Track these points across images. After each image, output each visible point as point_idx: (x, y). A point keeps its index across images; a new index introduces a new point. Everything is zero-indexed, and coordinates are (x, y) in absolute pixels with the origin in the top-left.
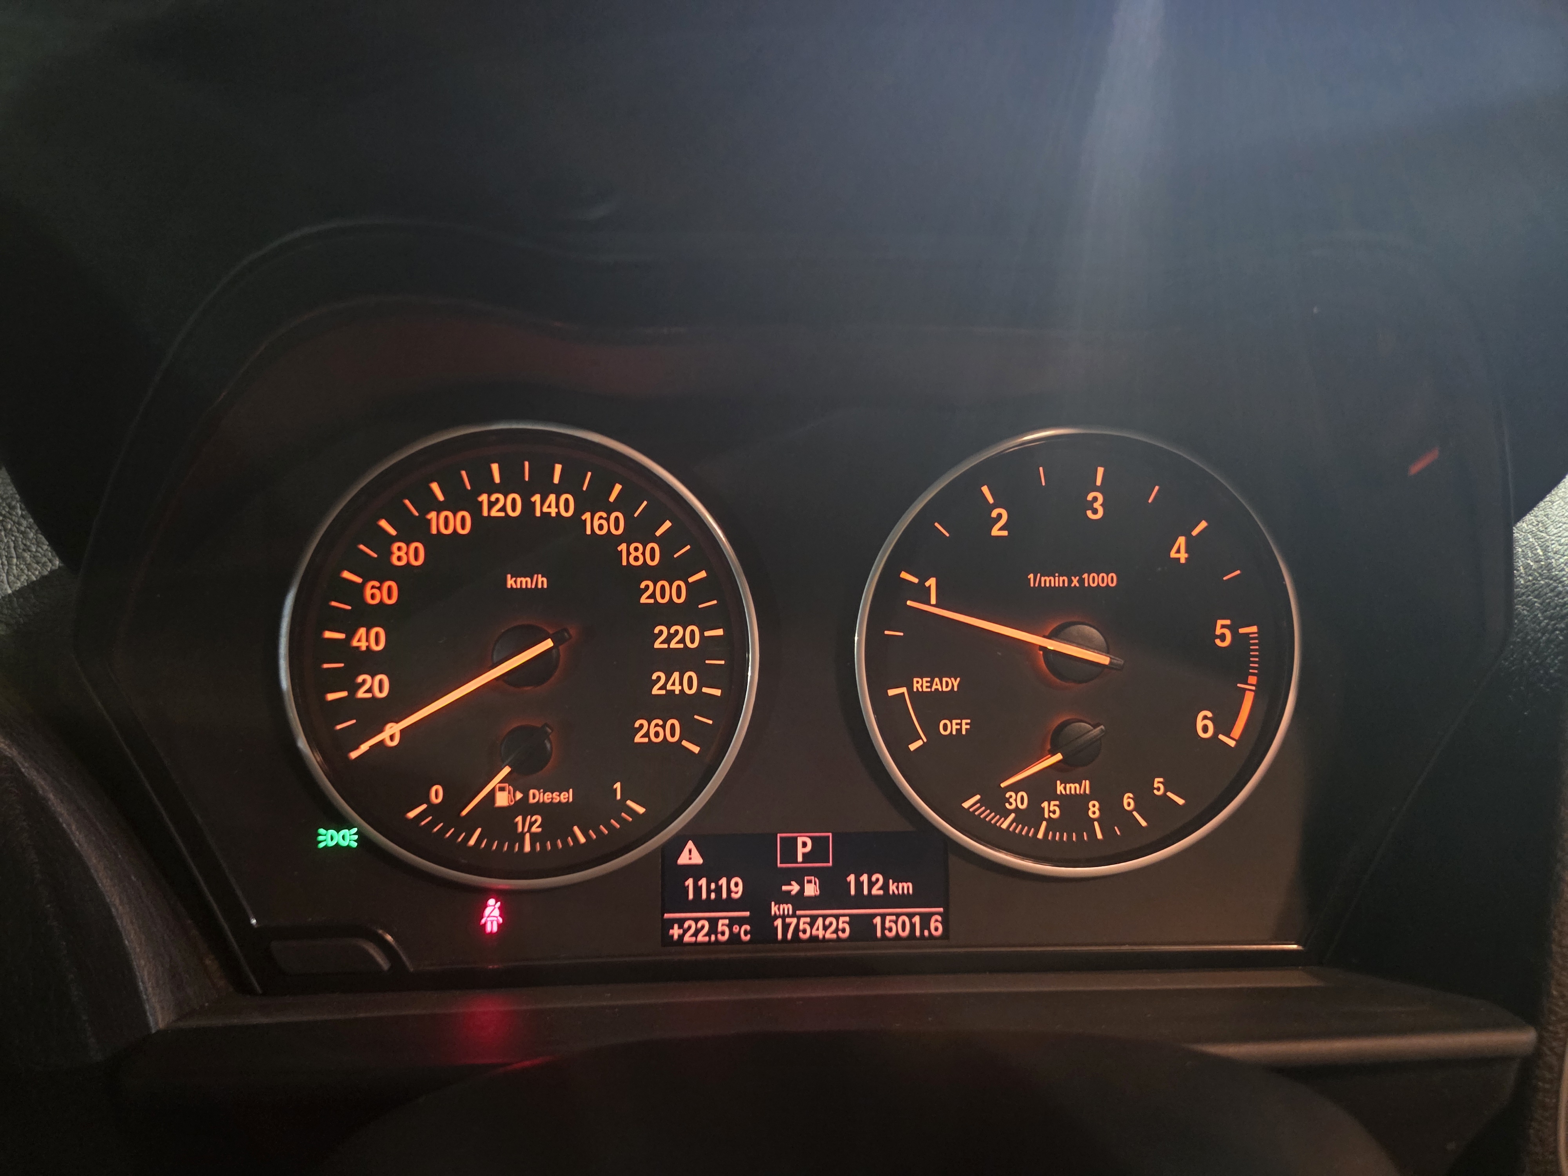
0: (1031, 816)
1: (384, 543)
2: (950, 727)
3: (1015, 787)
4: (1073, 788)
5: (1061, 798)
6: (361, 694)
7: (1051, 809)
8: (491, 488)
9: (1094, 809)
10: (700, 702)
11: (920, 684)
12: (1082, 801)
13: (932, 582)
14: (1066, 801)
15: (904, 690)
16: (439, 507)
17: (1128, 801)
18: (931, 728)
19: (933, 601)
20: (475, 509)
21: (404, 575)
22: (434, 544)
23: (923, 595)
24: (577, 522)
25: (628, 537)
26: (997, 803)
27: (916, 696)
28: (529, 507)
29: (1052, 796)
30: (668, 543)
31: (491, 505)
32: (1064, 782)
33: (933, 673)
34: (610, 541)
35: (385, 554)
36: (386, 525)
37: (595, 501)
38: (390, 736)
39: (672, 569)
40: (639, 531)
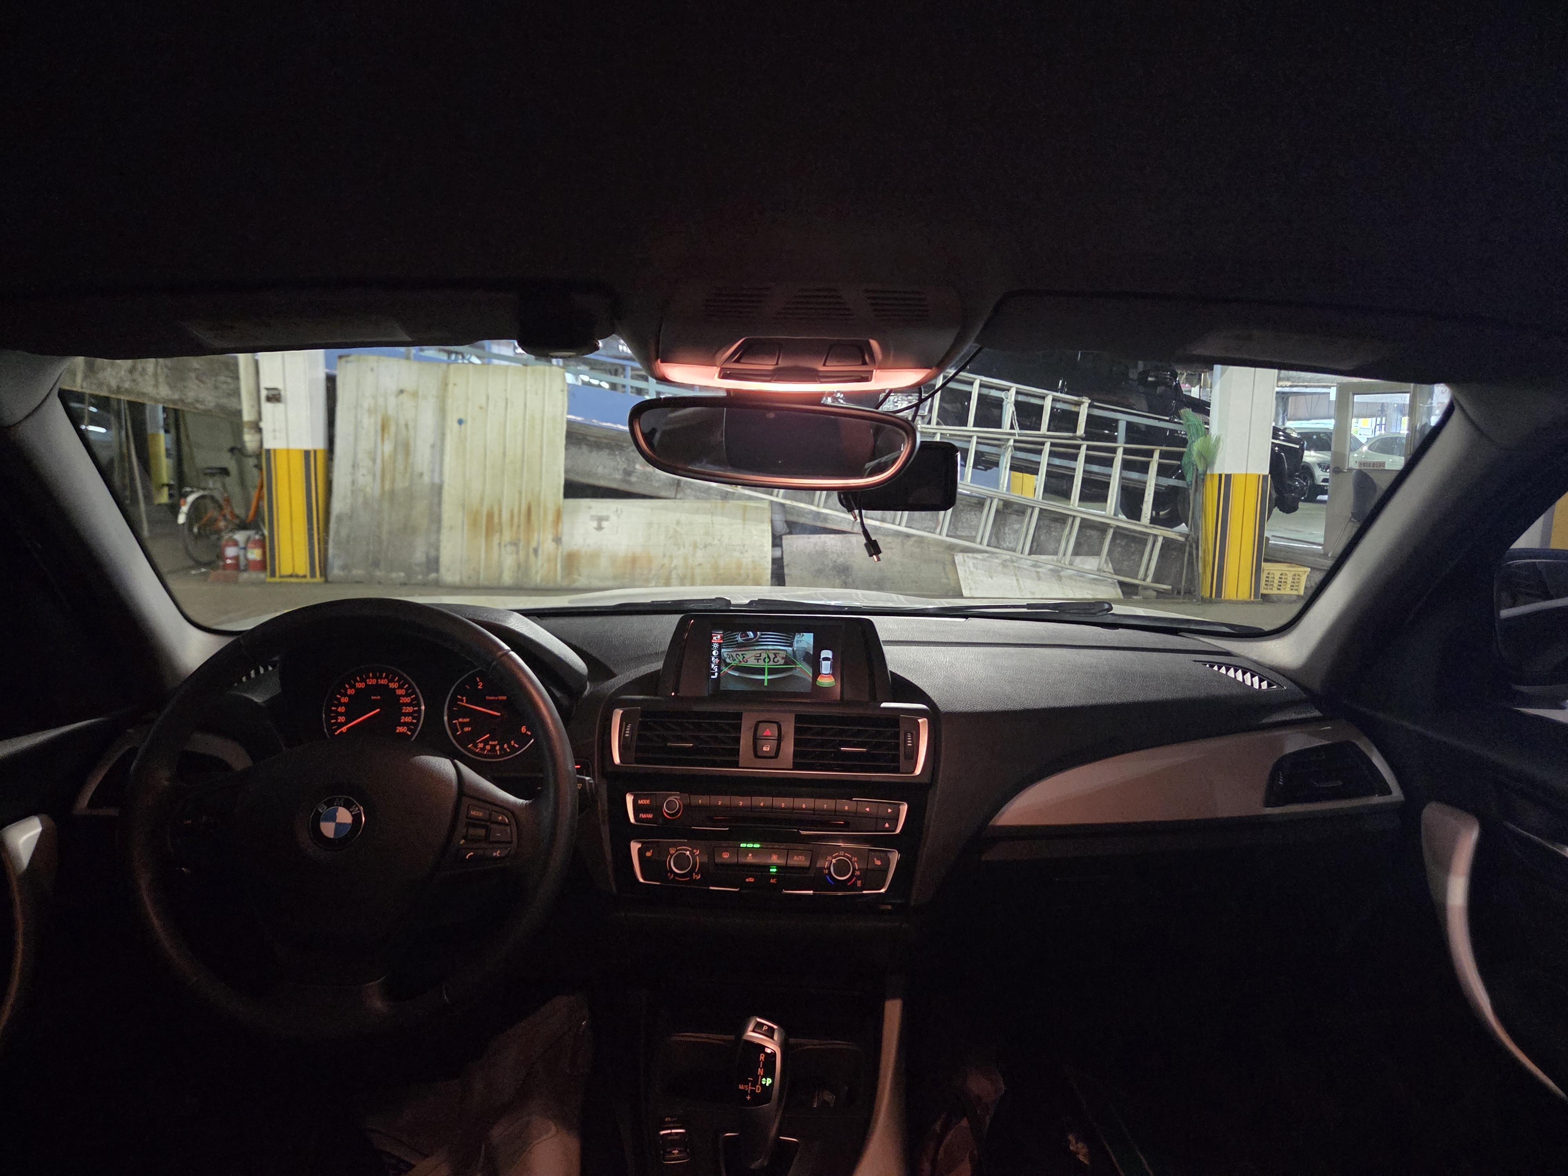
0: (483, 749)
1: (346, 690)
2: (466, 729)
3: (481, 742)
4: (493, 743)
5: (491, 745)
6: (339, 721)
7: (488, 747)
8: (369, 678)
9: (498, 748)
10: (412, 723)
11: (461, 720)
12: (495, 746)
13: (464, 698)
15: (456, 721)
16: (358, 682)
17: (505, 746)
18: (462, 729)
19: (465, 701)
20: (366, 682)
21: (350, 696)
22: (357, 690)
23: (462, 701)
24: (388, 685)
25: (398, 688)
26: (476, 746)
27: (459, 723)
28: (377, 682)
29: (488, 744)
30: (407, 690)
31: (369, 681)
32: (492, 741)
33: (464, 718)
34: (394, 689)
35: (346, 692)
36: (347, 686)
37: (391, 681)
38: (344, 729)
39: (407, 695)
40: (400, 687)
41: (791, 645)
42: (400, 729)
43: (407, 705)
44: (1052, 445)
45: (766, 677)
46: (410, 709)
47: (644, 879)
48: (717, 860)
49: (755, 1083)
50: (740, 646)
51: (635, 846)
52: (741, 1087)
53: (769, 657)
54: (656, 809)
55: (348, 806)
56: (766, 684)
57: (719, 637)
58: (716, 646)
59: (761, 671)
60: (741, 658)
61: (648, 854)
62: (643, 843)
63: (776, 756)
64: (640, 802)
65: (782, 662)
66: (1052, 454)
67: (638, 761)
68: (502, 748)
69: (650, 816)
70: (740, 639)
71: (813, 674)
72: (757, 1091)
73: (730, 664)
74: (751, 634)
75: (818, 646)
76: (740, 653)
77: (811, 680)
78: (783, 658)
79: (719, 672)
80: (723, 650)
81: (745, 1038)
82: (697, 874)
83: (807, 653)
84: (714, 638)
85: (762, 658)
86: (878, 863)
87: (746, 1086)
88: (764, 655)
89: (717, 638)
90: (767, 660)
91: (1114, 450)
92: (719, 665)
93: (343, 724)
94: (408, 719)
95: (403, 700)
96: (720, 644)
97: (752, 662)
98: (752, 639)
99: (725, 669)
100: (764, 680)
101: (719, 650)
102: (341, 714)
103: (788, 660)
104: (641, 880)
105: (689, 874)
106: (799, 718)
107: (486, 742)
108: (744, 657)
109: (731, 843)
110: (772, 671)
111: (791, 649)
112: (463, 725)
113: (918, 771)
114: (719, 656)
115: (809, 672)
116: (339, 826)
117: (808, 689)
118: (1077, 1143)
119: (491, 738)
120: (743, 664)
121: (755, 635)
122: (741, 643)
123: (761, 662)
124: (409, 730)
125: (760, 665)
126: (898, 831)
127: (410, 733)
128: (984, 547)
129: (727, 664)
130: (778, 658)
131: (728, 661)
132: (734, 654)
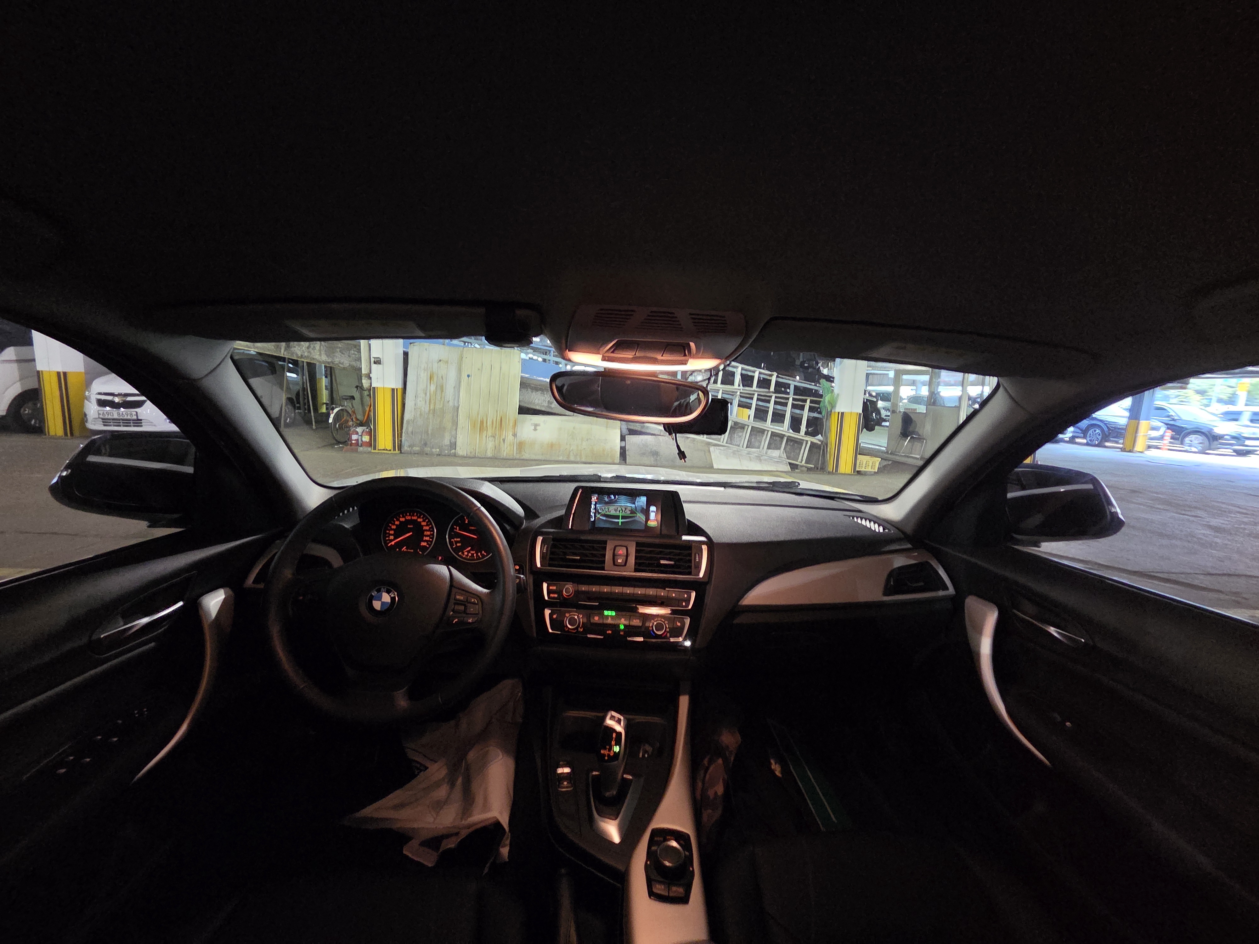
0: (467, 555)
1: (394, 521)
2: (458, 545)
3: (466, 552)
4: (473, 552)
6: (390, 538)
7: (470, 555)
8: (407, 516)
9: (475, 555)
10: (429, 541)
11: (455, 539)
12: (473, 554)
13: (458, 528)
14: (471, 554)
15: (453, 540)
16: (401, 518)
17: (479, 554)
18: (456, 544)
20: (405, 518)
21: (397, 525)
22: (400, 522)
23: (456, 529)
24: (417, 520)
25: (423, 522)
26: (463, 553)
27: (455, 541)
28: (412, 518)
29: (470, 553)
30: (427, 522)
31: (407, 518)
33: (457, 538)
34: (420, 522)
35: (395, 523)
36: (395, 519)
37: (419, 517)
38: (393, 543)
39: (427, 525)
40: (424, 521)
41: (634, 503)
42: (423, 544)
43: (427, 530)
44: (758, 395)
45: (620, 521)
46: (429, 533)
47: (552, 630)
48: (592, 621)
49: (611, 748)
50: (606, 503)
51: (547, 612)
52: (602, 752)
53: (622, 510)
54: (560, 592)
55: (388, 592)
56: (620, 524)
57: (595, 498)
58: (593, 503)
59: (618, 517)
60: (607, 510)
61: (555, 616)
62: (552, 610)
63: (625, 565)
64: (551, 588)
65: (629, 512)
66: (758, 400)
67: (550, 565)
68: (477, 555)
69: (556, 596)
70: (606, 499)
71: (646, 519)
72: (611, 755)
73: (601, 513)
74: (612, 497)
75: (649, 504)
76: (607, 507)
77: (644, 523)
78: (629, 510)
79: (595, 517)
80: (597, 505)
81: (605, 724)
82: (581, 628)
83: (643, 508)
84: (593, 499)
85: (618, 510)
86: (679, 624)
87: (605, 751)
88: (619, 509)
89: (594, 498)
90: (621, 511)
91: (788, 399)
92: (595, 514)
93: (391, 541)
94: (427, 538)
95: (425, 528)
96: (596, 502)
97: (613, 513)
98: (612, 500)
99: (598, 516)
100: (619, 522)
101: (595, 505)
102: (392, 535)
103: (632, 512)
104: (550, 631)
105: (577, 628)
106: (638, 544)
107: (469, 552)
108: (608, 510)
109: (599, 611)
110: (623, 517)
111: (634, 505)
112: (457, 542)
113: (701, 575)
114: (595, 509)
115: (643, 518)
116: (383, 603)
117: (643, 528)
118: (775, 764)
119: (472, 550)
120: (608, 513)
121: (615, 497)
122: (607, 502)
123: (618, 512)
124: (428, 544)
125: (617, 513)
126: (690, 607)
127: (428, 546)
128: (724, 444)
129: (599, 513)
130: (627, 510)
131: (600, 511)
132: (603, 508)
